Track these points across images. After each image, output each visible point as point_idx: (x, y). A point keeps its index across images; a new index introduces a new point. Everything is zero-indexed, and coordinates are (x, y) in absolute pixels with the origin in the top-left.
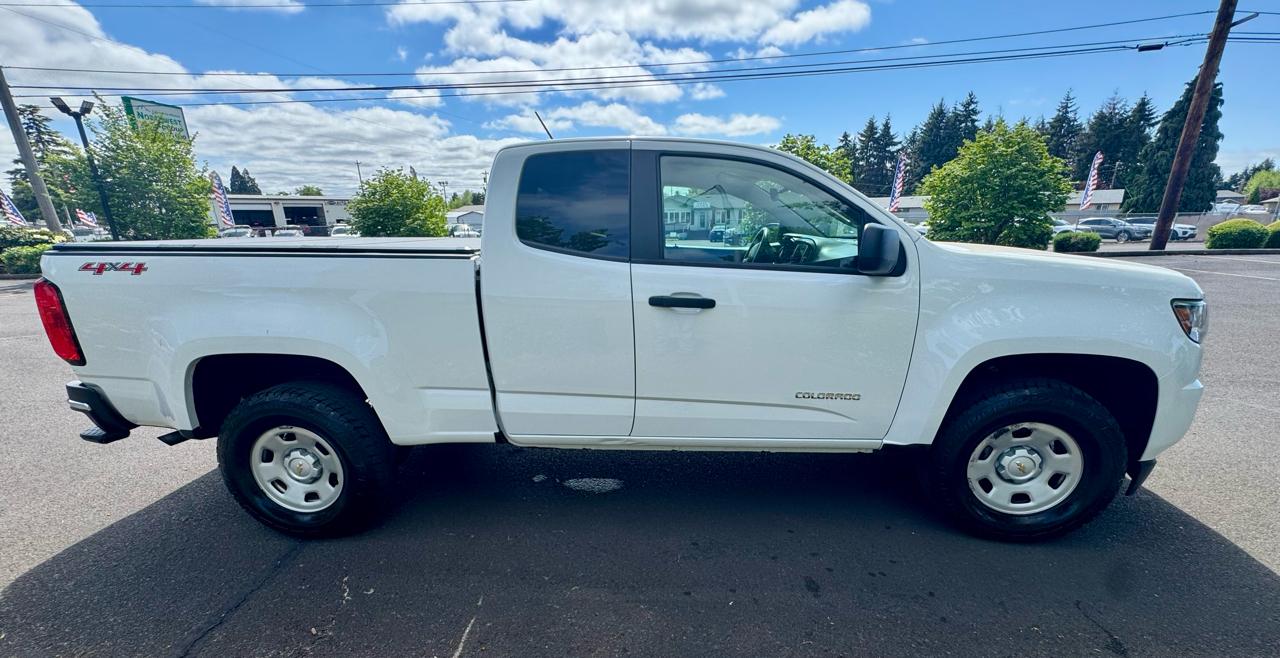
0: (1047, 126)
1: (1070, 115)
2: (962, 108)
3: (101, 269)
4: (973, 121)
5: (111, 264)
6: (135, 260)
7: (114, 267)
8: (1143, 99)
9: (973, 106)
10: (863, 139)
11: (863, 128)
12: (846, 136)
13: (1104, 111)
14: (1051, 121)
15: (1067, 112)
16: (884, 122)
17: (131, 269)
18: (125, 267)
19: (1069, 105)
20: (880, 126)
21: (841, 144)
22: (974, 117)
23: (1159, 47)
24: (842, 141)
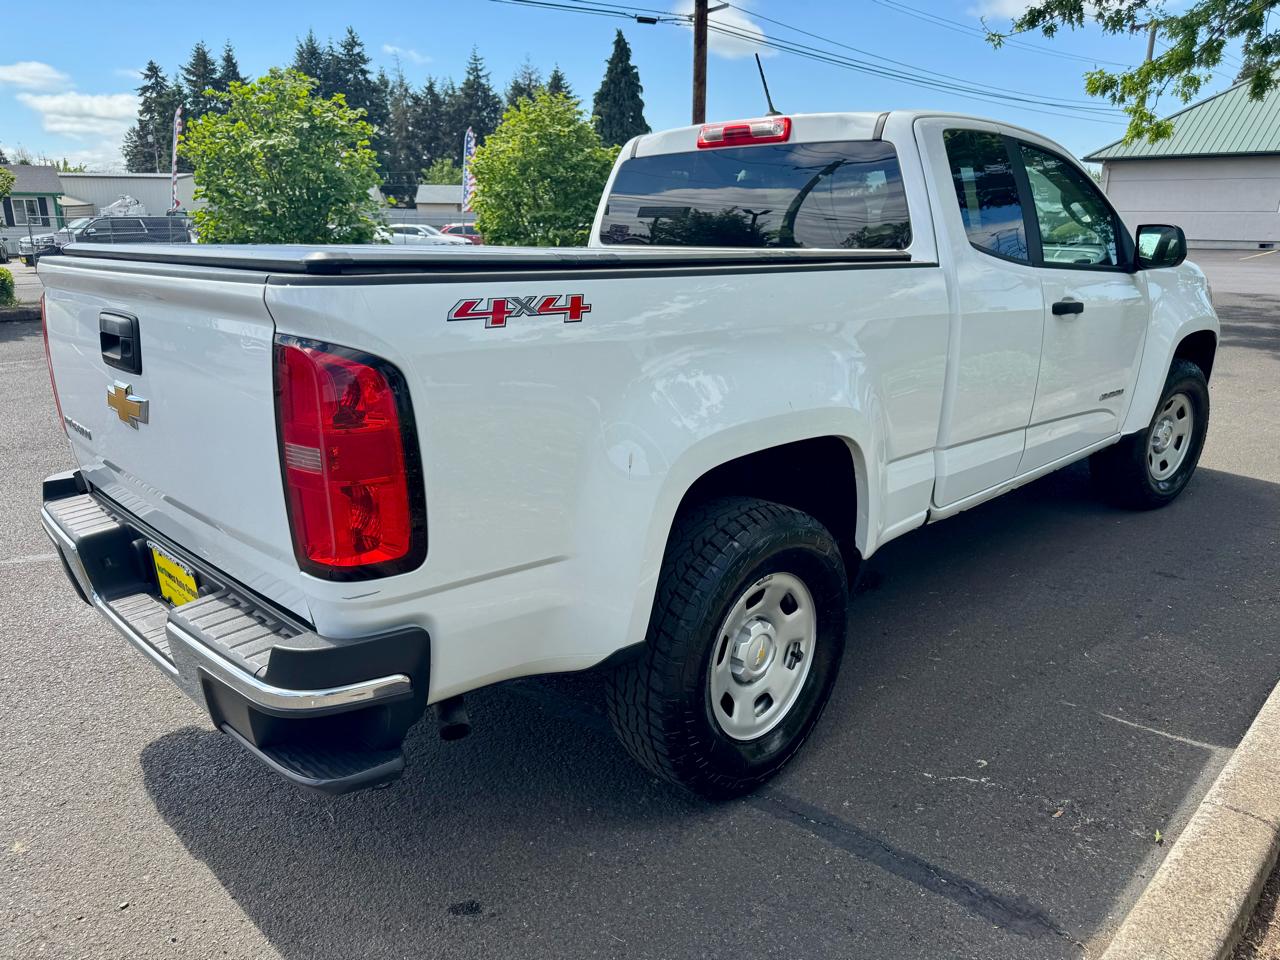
0: (458, 93)
1: (483, 81)
2: (341, 50)
3: (499, 313)
4: (364, 72)
5: (516, 300)
6: (563, 289)
7: (525, 306)
8: (556, 72)
9: (357, 50)
10: (191, 78)
11: (188, 60)
12: (153, 70)
13: (520, 80)
14: (462, 86)
15: (478, 77)
16: (224, 55)
17: (561, 310)
18: (548, 306)
19: (480, 67)
20: (217, 57)
21: (148, 83)
22: (363, 66)
23: (652, 21)
24: (147, 76)
